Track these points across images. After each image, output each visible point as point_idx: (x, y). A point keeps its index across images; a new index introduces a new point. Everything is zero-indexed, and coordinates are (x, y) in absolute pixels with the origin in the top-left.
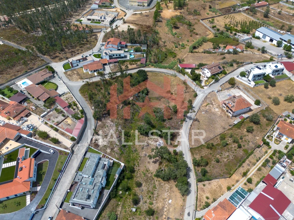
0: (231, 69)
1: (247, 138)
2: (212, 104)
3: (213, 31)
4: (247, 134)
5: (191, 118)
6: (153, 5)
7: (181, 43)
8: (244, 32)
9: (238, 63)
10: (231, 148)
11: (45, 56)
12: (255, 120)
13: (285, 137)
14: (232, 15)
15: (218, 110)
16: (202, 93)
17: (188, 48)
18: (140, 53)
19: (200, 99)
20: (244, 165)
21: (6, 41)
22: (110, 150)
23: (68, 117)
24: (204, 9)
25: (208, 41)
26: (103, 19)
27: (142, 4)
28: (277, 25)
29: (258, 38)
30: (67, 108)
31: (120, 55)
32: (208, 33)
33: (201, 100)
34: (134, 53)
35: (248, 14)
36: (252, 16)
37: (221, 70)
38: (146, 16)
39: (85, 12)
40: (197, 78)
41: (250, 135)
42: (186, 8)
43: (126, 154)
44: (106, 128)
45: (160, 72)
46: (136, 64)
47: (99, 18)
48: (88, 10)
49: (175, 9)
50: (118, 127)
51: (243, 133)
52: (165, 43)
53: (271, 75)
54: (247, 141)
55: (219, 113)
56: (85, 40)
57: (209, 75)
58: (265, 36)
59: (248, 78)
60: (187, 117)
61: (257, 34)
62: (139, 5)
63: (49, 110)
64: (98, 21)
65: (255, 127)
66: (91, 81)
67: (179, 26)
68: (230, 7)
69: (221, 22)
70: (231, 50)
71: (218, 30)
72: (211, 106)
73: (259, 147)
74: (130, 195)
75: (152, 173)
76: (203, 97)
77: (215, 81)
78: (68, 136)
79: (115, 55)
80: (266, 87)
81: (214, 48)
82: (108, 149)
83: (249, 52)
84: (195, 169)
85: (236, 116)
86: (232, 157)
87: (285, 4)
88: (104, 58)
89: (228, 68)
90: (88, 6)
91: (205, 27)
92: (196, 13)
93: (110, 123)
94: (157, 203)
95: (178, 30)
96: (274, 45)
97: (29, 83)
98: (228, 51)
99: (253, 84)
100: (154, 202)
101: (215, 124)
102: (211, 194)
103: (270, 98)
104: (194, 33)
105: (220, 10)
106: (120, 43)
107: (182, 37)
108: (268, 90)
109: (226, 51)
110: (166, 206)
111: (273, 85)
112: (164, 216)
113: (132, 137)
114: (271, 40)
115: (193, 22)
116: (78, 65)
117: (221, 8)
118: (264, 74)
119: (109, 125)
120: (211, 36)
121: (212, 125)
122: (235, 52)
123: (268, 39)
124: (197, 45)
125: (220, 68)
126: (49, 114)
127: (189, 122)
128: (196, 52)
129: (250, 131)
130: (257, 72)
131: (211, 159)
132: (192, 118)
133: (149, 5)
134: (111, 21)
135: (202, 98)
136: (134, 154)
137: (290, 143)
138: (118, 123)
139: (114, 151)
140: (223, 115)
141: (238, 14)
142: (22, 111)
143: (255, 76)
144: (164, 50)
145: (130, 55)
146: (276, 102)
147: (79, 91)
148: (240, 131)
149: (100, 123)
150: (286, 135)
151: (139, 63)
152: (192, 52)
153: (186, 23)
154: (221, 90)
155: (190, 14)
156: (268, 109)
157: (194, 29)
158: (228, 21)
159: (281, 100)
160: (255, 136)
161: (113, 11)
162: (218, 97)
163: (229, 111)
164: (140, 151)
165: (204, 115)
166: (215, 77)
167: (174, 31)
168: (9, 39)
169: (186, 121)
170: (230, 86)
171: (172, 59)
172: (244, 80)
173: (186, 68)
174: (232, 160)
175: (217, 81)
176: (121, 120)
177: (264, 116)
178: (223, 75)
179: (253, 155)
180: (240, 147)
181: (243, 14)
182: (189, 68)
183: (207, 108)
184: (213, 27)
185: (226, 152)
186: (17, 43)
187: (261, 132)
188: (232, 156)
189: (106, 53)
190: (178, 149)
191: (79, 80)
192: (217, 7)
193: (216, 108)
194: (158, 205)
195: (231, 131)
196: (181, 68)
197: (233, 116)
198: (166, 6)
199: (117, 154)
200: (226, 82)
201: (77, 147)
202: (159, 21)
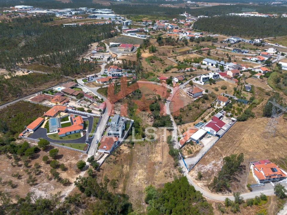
0: (190, 78)
1: (202, 105)
2: (181, 93)
3: (177, 63)
4: (202, 104)
5: (169, 101)
6: (134, 51)
7: (157, 69)
8: (196, 62)
9: (193, 75)
10: (194, 110)
11: (68, 77)
12: (206, 98)
13: (222, 102)
14: (187, 55)
17: (162, 72)
18: (131, 74)
20: (201, 116)
21: (35, 71)
23: (93, 102)
24: (169, 52)
25: (174, 67)
26: (102, 57)
27: (127, 50)
28: (215, 59)
29: (205, 64)
30: (92, 98)
31: (119, 74)
32: (173, 64)
34: (127, 74)
35: (198, 54)
36: (200, 55)
37: (184, 78)
38: (131, 56)
39: (88, 55)
40: (170, 82)
41: (204, 104)
42: (157, 52)
44: (118, 107)
46: (130, 79)
47: (99, 57)
48: (90, 54)
49: (150, 53)
51: (200, 104)
52: (146, 69)
53: (212, 78)
55: (185, 97)
56: (93, 68)
57: (177, 81)
58: (208, 63)
59: (200, 81)
60: (167, 101)
61: (204, 62)
62: (125, 51)
63: (80, 100)
64: (98, 59)
65: (206, 101)
66: (103, 87)
67: (154, 61)
68: (186, 51)
69: (181, 58)
70: (189, 70)
71: (180, 62)
73: (209, 108)
74: (139, 134)
75: (150, 125)
77: (181, 83)
78: (97, 110)
79: (116, 75)
80: (211, 84)
81: (178, 70)
83: (200, 70)
84: (175, 121)
85: (195, 98)
86: (195, 113)
87: (219, 49)
88: (109, 76)
89: (188, 78)
90: (89, 52)
91: (171, 61)
92: (164, 54)
95: (154, 63)
96: (214, 67)
97: (63, 88)
98: (187, 70)
99: (203, 83)
101: (184, 102)
103: (213, 89)
104: (165, 64)
105: (180, 52)
106: (118, 69)
107: (157, 67)
108: (212, 85)
109: (186, 70)
110: (161, 137)
111: (214, 83)
112: (161, 141)
113: (135, 112)
114: (212, 65)
115: (163, 59)
116: (92, 80)
117: (180, 51)
118: (209, 78)
120: (176, 65)
122: (191, 71)
123: (210, 64)
124: (168, 69)
125: (183, 77)
126: (81, 102)
127: (168, 103)
128: (168, 73)
129: (203, 102)
130: (204, 76)
131: (183, 116)
133: (132, 51)
134: (108, 59)
137: (225, 106)
140: (187, 98)
141: (191, 54)
142: (64, 100)
143: (203, 79)
144: (146, 73)
145: (125, 75)
146: (217, 90)
147: (97, 91)
148: (198, 103)
149: (114, 105)
150: (222, 100)
151: (131, 79)
152: (165, 73)
153: (158, 60)
154: (185, 88)
155: (160, 55)
156: (212, 93)
157: (164, 62)
158: (185, 58)
159: (219, 89)
160: (206, 104)
161: (107, 54)
162: (184, 90)
163: (191, 94)
164: (141, 117)
166: (181, 82)
167: (151, 64)
168: (36, 70)
170: (190, 85)
171: (153, 77)
172: (198, 82)
173: (162, 79)
175: (182, 83)
177: (211, 96)
178: (186, 81)
179: (206, 112)
180: (199, 109)
181: (194, 54)
182: (165, 79)
184: (177, 61)
185: (191, 112)
186: (44, 72)
187: (209, 103)
189: (109, 73)
191: (95, 87)
192: (177, 51)
195: (193, 104)
196: (159, 79)
197: (193, 97)
198: (143, 51)
200: (188, 84)
202: (140, 59)
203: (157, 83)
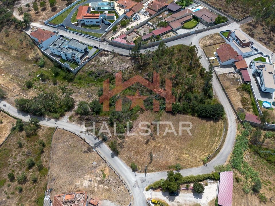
5: (98, 146)
10: (21, 169)
15: (84, 185)
16: (136, 181)
19: (124, 172)
33: (122, 173)
51: (27, 200)
54: (11, 196)
55: (78, 184)
72: (98, 179)
75: (59, 93)
76: (128, 180)
82: (96, 62)
86: (9, 162)
93: (125, 67)
94: (34, 92)
100: (35, 90)
101: (67, 171)
102: (2, 127)
110: (26, 97)
119: (122, 65)
121: (68, 165)
127: (92, 141)
131: (30, 142)
132: (96, 147)
135: (126, 177)
139: (91, 67)
140: (72, 187)
142: (154, 10)
148: (33, 199)
151: (249, 113)
165: (91, 162)
174: (7, 160)
183: (98, 171)
185: (21, 160)
188: (11, 163)
190: (66, 119)
191: (202, 45)
193: (91, 184)
194: (32, 92)
195: (42, 186)
201: (106, 44)
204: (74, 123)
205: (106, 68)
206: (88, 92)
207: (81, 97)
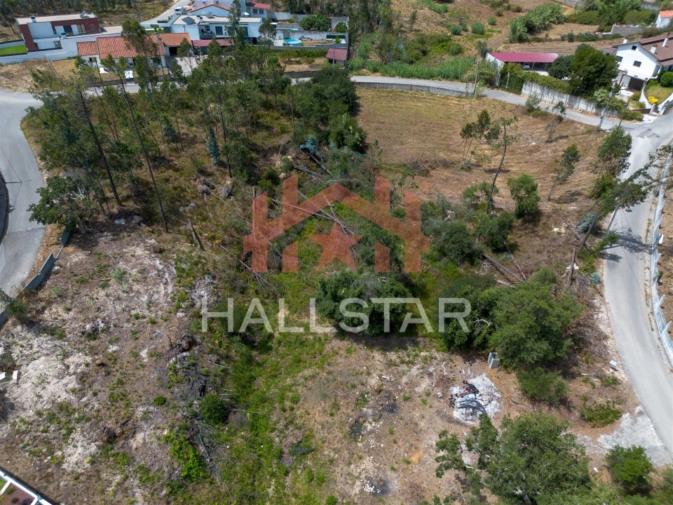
5: (633, 240)
7: (470, 28)
17: (501, 37)
18: (324, 35)
22: (93, 448)
25: (566, 20)
34: (300, 35)
40: (601, 73)
43: (228, 478)
44: (104, 286)
45: (411, 86)
46: (309, 63)
50: (192, 287)
52: (413, 22)
82: (76, 435)
88: (177, 30)
93: (147, 262)
104: (508, 8)
106: (250, 4)
113: (282, 349)
119: (134, 272)
124: (537, 21)
128: (539, 40)
132: (640, 243)
136: (289, 480)
138: (196, 264)
145: (287, 37)
149: (76, 256)
151: (319, 61)
164: (336, 451)
169: (615, 258)
171: (448, 58)
173: (523, 66)
176: (218, 252)
182: (537, 66)
189: (187, 19)
196: (500, 63)
199: (143, 483)
203: (486, 91)
204: (620, 375)
205: (144, 353)
206: (356, 430)
207: (414, 459)
